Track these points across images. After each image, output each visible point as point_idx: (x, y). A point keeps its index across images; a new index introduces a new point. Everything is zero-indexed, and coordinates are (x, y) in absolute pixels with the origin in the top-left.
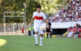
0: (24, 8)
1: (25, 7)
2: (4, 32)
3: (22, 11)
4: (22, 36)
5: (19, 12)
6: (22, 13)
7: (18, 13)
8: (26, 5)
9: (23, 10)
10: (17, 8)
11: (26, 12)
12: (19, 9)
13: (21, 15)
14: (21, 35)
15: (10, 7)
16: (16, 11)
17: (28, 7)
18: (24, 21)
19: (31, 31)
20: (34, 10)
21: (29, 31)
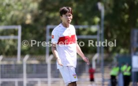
0: (100, 17)
1: (103, 14)
2: (46, 77)
3: (94, 24)
5: (86, 27)
6: (94, 29)
7: (84, 30)
8: (105, 8)
9: (97, 20)
10: (80, 15)
11: (105, 25)
12: (86, 19)
13: (90, 33)
17: (111, 11)
18: (98, 50)
20: (126, 21)
21: (113, 77)
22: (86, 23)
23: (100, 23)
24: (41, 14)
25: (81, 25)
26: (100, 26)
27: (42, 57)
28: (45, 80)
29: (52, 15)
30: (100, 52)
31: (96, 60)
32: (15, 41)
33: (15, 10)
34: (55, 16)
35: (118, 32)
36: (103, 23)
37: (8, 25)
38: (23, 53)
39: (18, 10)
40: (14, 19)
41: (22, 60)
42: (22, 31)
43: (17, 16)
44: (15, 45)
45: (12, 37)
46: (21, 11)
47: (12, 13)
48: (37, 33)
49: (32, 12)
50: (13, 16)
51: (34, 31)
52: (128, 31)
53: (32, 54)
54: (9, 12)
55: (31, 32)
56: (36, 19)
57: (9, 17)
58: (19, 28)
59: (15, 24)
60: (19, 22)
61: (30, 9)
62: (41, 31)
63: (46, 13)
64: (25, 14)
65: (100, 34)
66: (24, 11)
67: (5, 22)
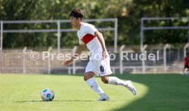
3: (185, 16)
4: (185, 75)
5: (177, 18)
6: (185, 20)
9: (188, 11)
10: (172, 7)
12: (177, 11)
14: (181, 73)
15: (157, 6)
16: (171, 14)
22: (178, 15)
24: (136, 7)
25: (173, 16)
27: (137, 47)
28: (140, 67)
29: (145, 8)
31: (187, 49)
32: (112, 32)
33: (112, 4)
34: (148, 9)
37: (106, 18)
38: (119, 44)
39: (114, 4)
40: (111, 12)
41: (118, 50)
42: (119, 23)
43: (114, 10)
44: (112, 36)
45: (109, 29)
46: (117, 4)
47: (109, 7)
48: (132, 24)
49: (127, 5)
50: (110, 9)
51: (130, 23)
53: (127, 45)
54: (106, 6)
55: (126, 23)
56: (131, 12)
57: (106, 10)
58: (116, 20)
59: (112, 17)
60: (115, 15)
61: (125, 2)
62: (136, 23)
63: (141, 6)
64: (121, 7)
66: (120, 4)
67: (103, 15)
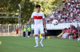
0: (19, 9)
3: (17, 12)
4: (17, 37)
7: (13, 14)
8: (21, 6)
12: (14, 10)
13: (16, 16)
15: (5, 8)
17: (23, 7)
19: (26, 32)
20: (29, 11)
21: (24, 32)
22: (14, 12)
23: (19, 12)
25: (12, 12)
26: (19, 13)
30: (19, 23)
35: (26, 15)
36: (20, 12)
52: (30, 15)
65: (20, 16)
